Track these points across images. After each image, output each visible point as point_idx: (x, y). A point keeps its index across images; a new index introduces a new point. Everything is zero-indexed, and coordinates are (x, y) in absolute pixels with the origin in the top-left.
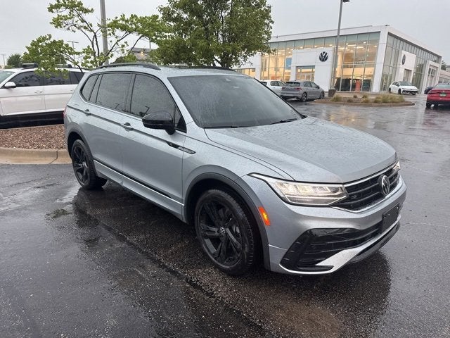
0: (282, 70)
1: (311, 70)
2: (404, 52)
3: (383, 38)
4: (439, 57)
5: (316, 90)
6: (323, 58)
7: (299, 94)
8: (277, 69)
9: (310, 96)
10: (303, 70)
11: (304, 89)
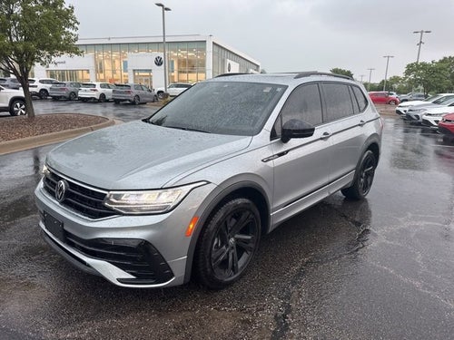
0: (118, 72)
1: (148, 74)
2: (229, 61)
3: (209, 47)
4: (258, 66)
5: (148, 93)
6: (159, 62)
7: (131, 96)
8: (114, 72)
9: (142, 100)
10: (140, 74)
11: (135, 92)
